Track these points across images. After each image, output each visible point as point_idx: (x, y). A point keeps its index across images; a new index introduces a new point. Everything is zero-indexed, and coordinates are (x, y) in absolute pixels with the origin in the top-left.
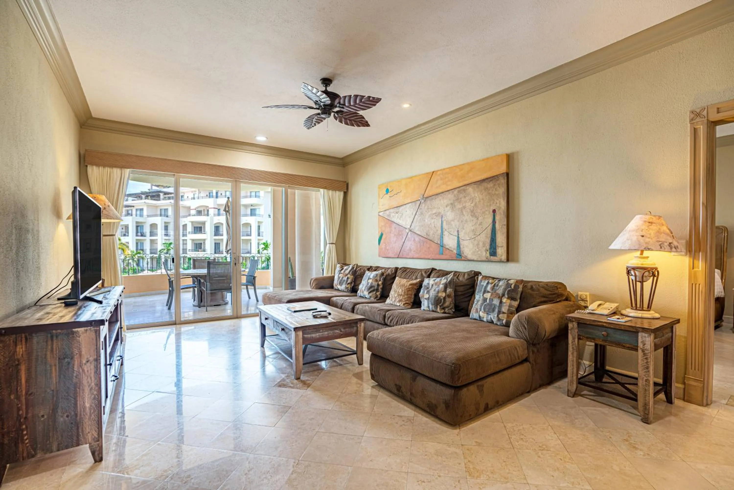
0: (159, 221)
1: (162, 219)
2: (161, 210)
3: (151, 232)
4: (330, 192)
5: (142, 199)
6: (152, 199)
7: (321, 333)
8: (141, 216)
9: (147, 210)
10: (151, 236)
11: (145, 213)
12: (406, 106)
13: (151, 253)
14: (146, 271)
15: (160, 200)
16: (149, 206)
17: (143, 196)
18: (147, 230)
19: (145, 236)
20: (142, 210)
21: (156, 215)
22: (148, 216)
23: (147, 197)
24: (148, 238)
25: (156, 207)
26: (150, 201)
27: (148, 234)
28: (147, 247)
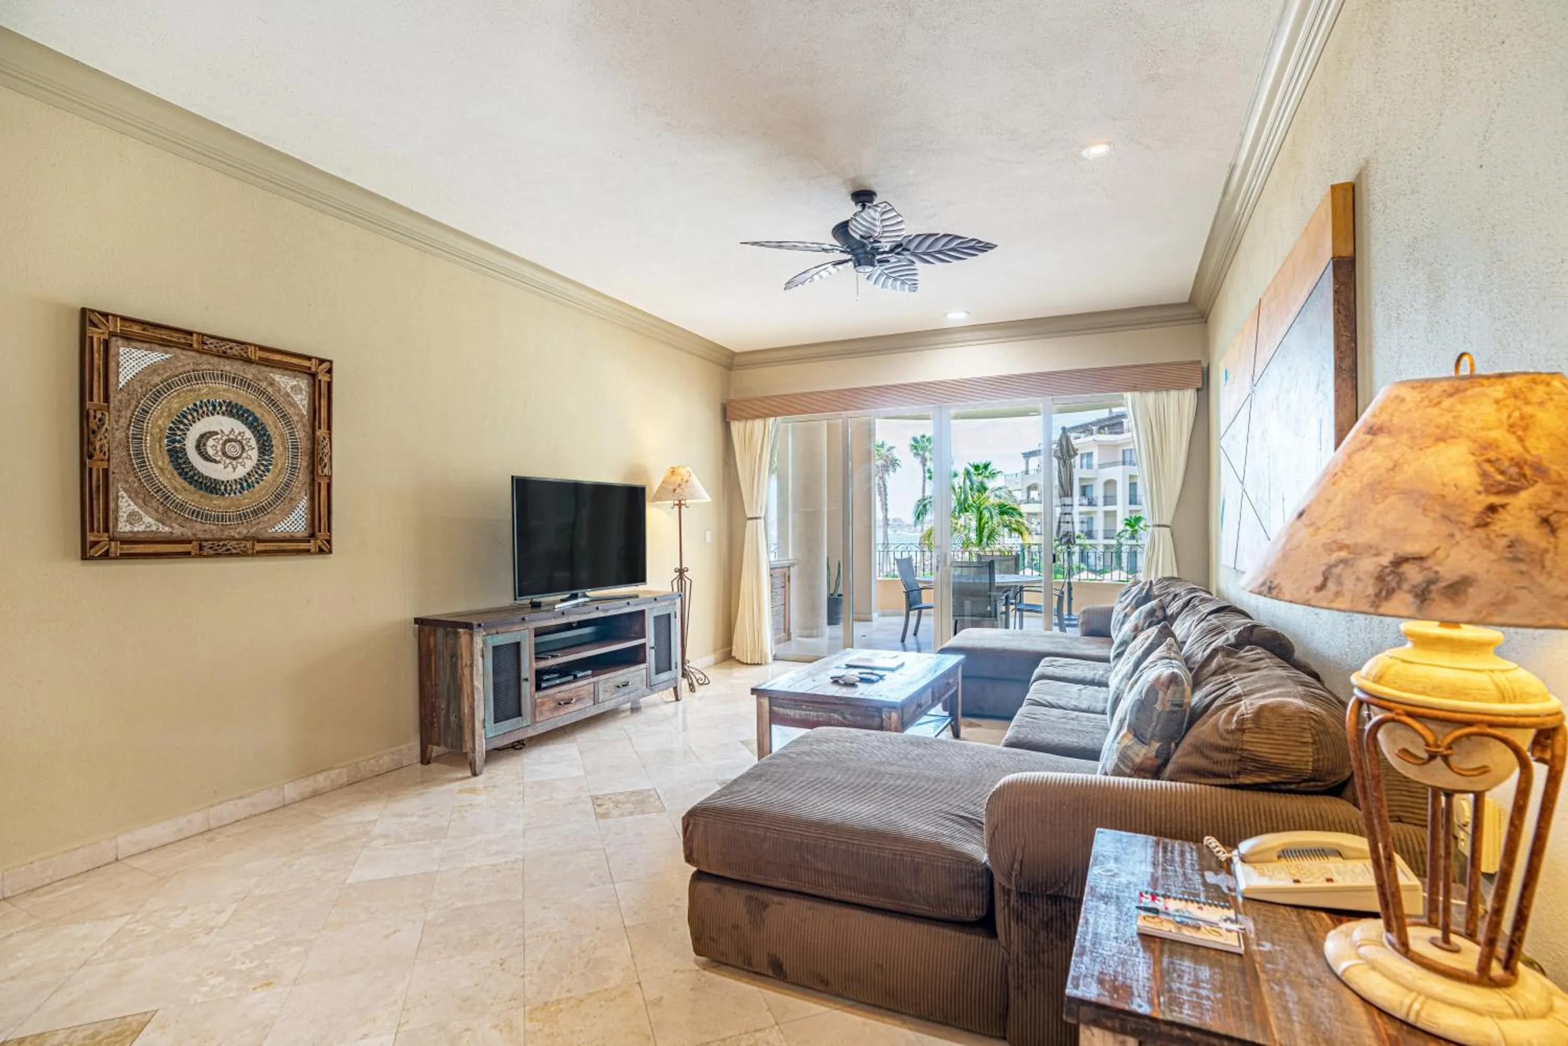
0: (1118, 474)
1: (1124, 471)
2: (1124, 451)
3: (1105, 497)
4: (1151, 397)
5: (1092, 434)
6: (1111, 433)
7: (804, 712)
8: (1090, 466)
9: (1099, 454)
10: (1105, 504)
11: (1095, 461)
12: (1099, 150)
13: (1106, 538)
14: (1085, 572)
15: (1122, 433)
16: (1102, 446)
17: (1095, 428)
18: (1098, 493)
19: (1095, 505)
20: (1090, 455)
21: (1114, 464)
22: (1101, 466)
23: (1101, 429)
24: (1101, 509)
25: (1115, 446)
26: (1106, 437)
27: (1100, 501)
28: (1099, 526)
